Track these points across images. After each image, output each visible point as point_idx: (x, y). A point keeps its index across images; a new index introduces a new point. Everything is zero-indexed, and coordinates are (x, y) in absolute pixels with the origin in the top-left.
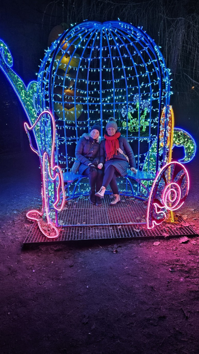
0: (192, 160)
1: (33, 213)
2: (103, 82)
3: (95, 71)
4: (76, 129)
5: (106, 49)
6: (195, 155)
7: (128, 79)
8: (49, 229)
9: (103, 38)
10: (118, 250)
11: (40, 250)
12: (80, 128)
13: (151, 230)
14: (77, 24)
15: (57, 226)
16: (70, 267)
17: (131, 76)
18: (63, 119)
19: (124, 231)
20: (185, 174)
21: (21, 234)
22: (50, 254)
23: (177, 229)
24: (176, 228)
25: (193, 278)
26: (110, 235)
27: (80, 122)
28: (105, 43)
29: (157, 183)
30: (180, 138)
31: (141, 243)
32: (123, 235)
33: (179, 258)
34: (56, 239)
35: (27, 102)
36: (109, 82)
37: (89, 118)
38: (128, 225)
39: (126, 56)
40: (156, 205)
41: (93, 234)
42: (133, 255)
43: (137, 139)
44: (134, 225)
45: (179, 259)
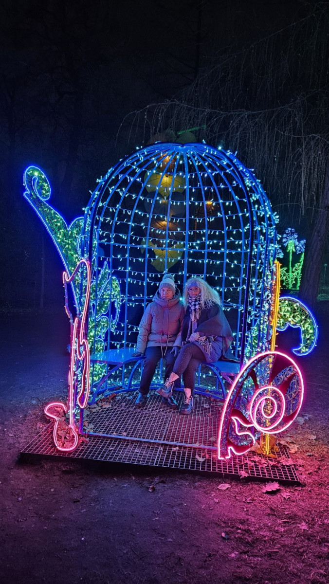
0: (311, 352)
1: (57, 407)
2: (190, 220)
3: (178, 204)
4: (144, 284)
5: (193, 177)
6: (317, 343)
7: (227, 218)
8: (68, 435)
9: (189, 163)
10: (158, 487)
11: (42, 467)
12: (152, 283)
13: (224, 461)
14: (143, 148)
15: (79, 433)
16: (75, 502)
17: (231, 214)
18: (125, 268)
19: (178, 457)
20: (295, 375)
21: (26, 438)
22: (55, 476)
23: (268, 466)
24: (266, 465)
25: (252, 556)
26: (154, 460)
27: (152, 275)
28: (192, 169)
30: (295, 314)
31: (199, 481)
32: (176, 463)
33: (250, 517)
34: (70, 453)
35: (65, 246)
36: (199, 220)
37: (167, 270)
38: (190, 448)
39: (222, 187)
40: (237, 420)
41: (126, 455)
42: (176, 500)
43: (237, 307)
44: (200, 449)
45: (248, 520)
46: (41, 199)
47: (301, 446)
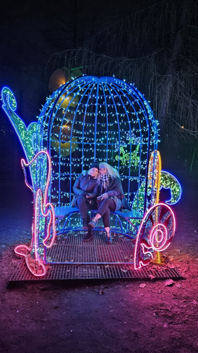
0: (177, 202)
1: (21, 248)
2: (97, 125)
3: (91, 115)
4: (70, 166)
5: (102, 98)
6: (181, 198)
7: (121, 124)
8: (37, 266)
9: (100, 89)
10: (105, 292)
11: (26, 288)
12: (74, 165)
13: (138, 270)
14: (77, 78)
15: (44, 263)
16: (56, 308)
17: (123, 121)
18: (58, 156)
19: (111, 271)
20: (171, 216)
21: (7, 271)
22: (36, 293)
23: (163, 270)
24: (162, 270)
25: (176, 324)
26: (97, 275)
27: (74, 160)
28: (101, 93)
29: (144, 223)
30: (167, 181)
31: (127, 284)
32: (111, 275)
33: (164, 302)
34: (43, 277)
35: (26, 141)
36: (103, 125)
37: (84, 156)
38: (116, 265)
39: (119, 105)
40: (143, 245)
41: (80, 274)
42: (119, 298)
43: (127, 178)
44: (121, 265)
45: (164, 303)
46: (12, 110)
47: (174, 256)
